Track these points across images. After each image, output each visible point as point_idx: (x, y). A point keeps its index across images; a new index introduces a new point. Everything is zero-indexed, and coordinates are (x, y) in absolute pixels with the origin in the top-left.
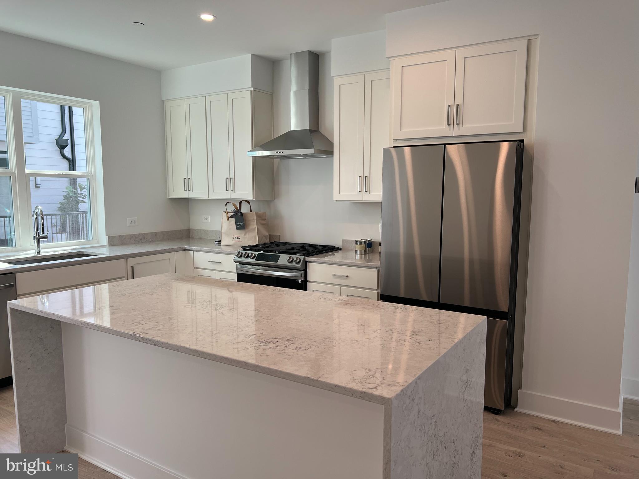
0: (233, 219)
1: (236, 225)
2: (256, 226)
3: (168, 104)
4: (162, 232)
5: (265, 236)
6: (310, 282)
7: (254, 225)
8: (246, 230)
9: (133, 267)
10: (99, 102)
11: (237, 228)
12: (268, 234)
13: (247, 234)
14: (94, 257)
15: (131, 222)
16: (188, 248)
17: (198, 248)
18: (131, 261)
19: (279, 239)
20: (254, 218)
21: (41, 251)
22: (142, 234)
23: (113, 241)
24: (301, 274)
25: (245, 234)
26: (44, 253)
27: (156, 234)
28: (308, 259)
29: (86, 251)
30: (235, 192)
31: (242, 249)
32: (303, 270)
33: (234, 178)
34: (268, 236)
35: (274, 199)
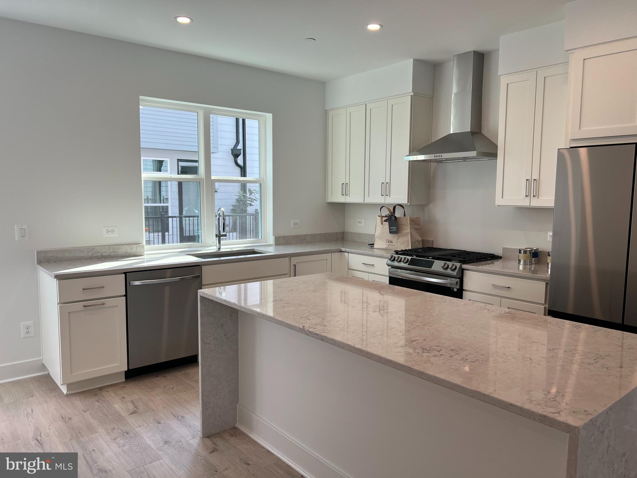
0: (387, 223)
1: (390, 229)
2: (409, 230)
3: (331, 114)
4: (320, 234)
5: (418, 241)
6: (466, 290)
7: (407, 229)
8: (399, 234)
9: (295, 265)
10: (271, 114)
11: (391, 232)
12: (421, 239)
13: (400, 239)
14: (262, 255)
15: (295, 224)
16: (343, 249)
17: (353, 250)
18: (294, 260)
19: (433, 244)
20: (408, 223)
21: (222, 247)
22: (303, 235)
23: (280, 241)
24: (457, 282)
25: (398, 239)
26: (224, 249)
27: (315, 235)
28: (464, 266)
29: (257, 249)
30: (390, 197)
31: (395, 253)
32: (458, 278)
33: (389, 182)
34: (420, 241)
35: (429, 204)
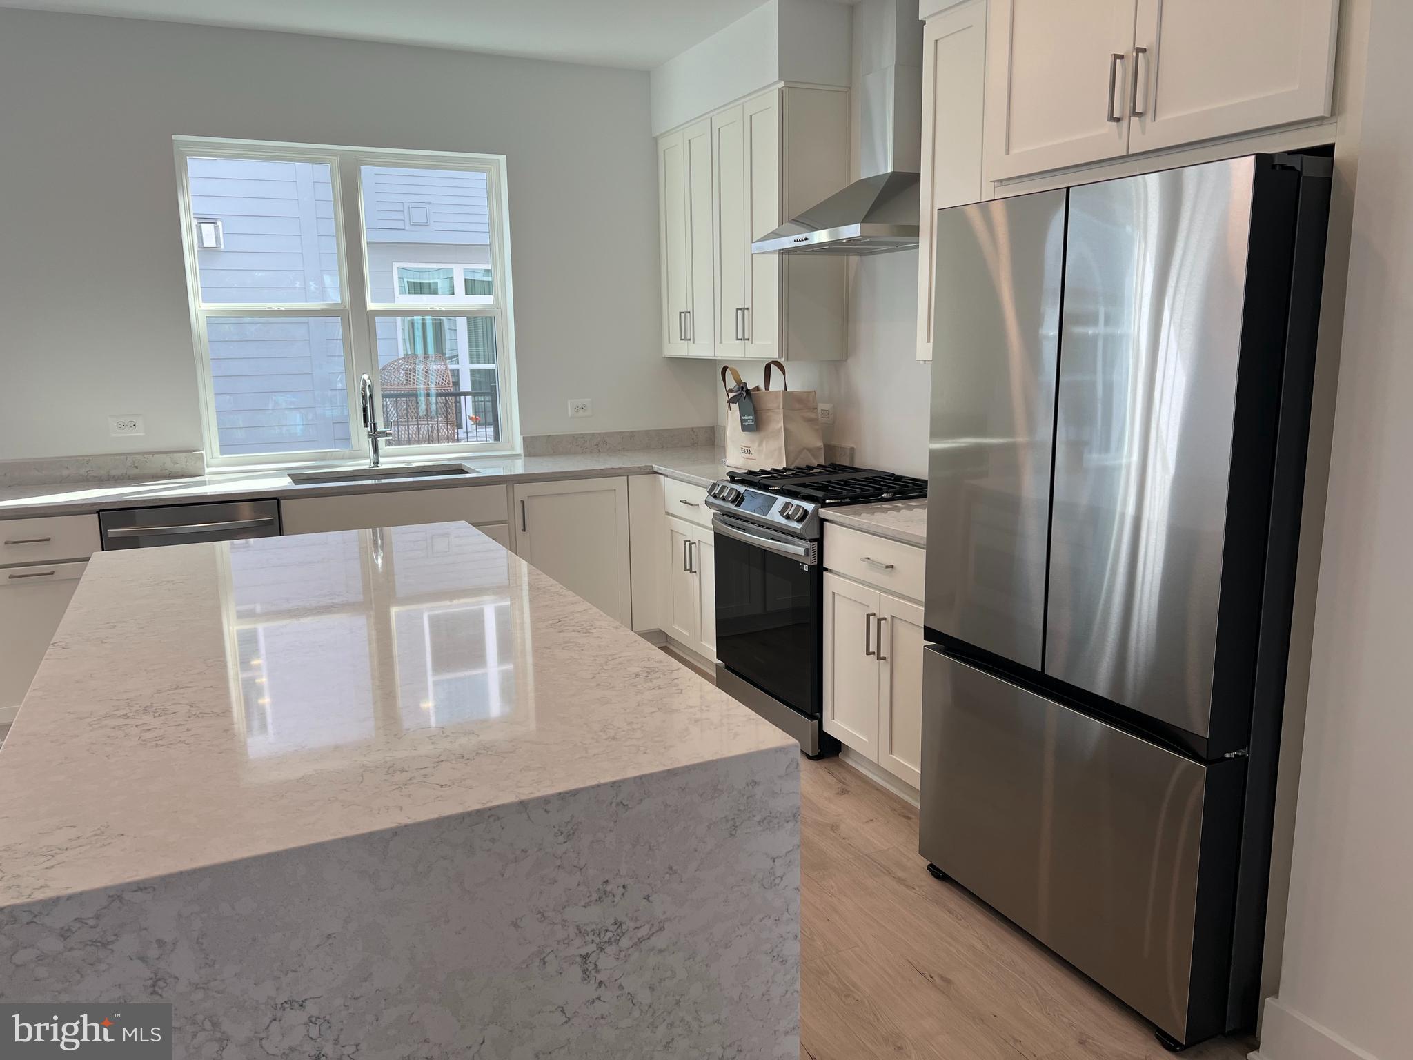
0: (735, 406)
1: (742, 421)
2: (781, 424)
3: (663, 144)
4: (647, 432)
5: (809, 450)
6: (826, 570)
7: (777, 423)
8: (762, 434)
9: (523, 502)
10: (505, 156)
11: (744, 429)
12: (820, 444)
13: (764, 443)
14: (468, 476)
15: (577, 409)
16: (656, 468)
18: (521, 491)
19: (852, 458)
20: (779, 406)
21: (381, 460)
22: (599, 434)
23: (533, 446)
24: (807, 551)
25: (760, 444)
26: (386, 463)
27: (632, 435)
28: (825, 513)
29: (467, 465)
31: (729, 478)
32: (811, 541)
33: (750, 308)
34: (819, 449)
35: (847, 357)
